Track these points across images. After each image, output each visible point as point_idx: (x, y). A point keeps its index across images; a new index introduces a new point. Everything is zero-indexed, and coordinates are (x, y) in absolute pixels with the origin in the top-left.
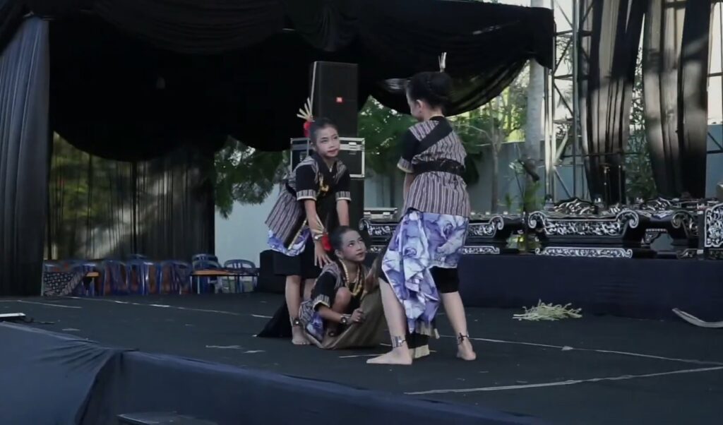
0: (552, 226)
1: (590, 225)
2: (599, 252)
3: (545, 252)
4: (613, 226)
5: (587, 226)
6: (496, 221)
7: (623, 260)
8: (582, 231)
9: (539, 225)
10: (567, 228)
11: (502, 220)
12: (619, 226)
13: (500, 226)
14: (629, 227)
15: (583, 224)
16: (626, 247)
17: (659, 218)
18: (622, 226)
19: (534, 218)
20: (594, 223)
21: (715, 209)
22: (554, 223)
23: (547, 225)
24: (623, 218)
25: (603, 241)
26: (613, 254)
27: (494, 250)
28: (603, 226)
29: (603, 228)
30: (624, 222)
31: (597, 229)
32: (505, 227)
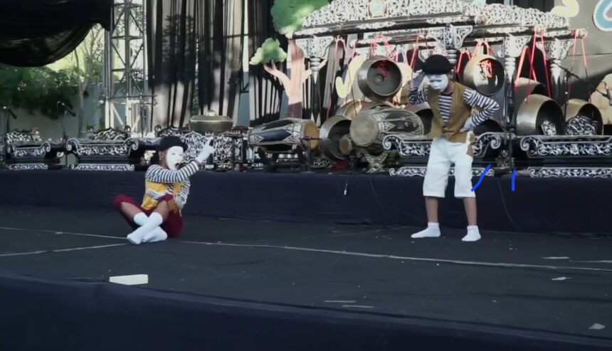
0: (82, 149)
1: (107, 148)
2: (113, 167)
3: (77, 168)
4: (122, 149)
5: (105, 148)
6: (46, 146)
7: (128, 172)
8: (101, 152)
9: (74, 148)
10: (92, 150)
11: (49, 145)
12: (126, 149)
13: (48, 150)
14: (132, 150)
15: (102, 147)
16: (130, 163)
17: (150, 143)
18: (128, 149)
19: (70, 144)
20: (110, 147)
21: (187, 137)
22: (83, 146)
23: (79, 148)
24: (129, 143)
25: (116, 159)
26: (122, 169)
27: (44, 166)
28: (116, 149)
29: (116, 150)
30: (129, 146)
31: (112, 151)
32: (52, 149)
